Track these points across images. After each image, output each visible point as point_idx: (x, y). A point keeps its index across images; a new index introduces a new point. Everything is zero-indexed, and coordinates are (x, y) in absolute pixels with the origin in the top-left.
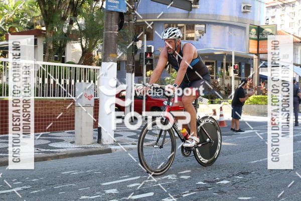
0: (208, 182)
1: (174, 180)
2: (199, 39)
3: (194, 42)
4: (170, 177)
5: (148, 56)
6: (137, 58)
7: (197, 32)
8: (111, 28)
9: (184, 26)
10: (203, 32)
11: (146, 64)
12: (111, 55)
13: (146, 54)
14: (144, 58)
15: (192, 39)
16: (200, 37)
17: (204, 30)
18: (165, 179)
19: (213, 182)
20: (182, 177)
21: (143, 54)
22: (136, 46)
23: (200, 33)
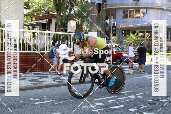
0: (155, 100)
1: (134, 98)
2: (143, 18)
3: (140, 19)
4: (131, 97)
5: (114, 28)
6: (107, 29)
7: (141, 14)
8: (94, 12)
9: (133, 11)
10: (145, 13)
11: (112, 32)
12: (93, 28)
13: (113, 27)
14: (112, 29)
15: (139, 17)
16: (143, 17)
17: (145, 12)
18: (129, 98)
19: (157, 100)
20: (138, 97)
21: (111, 27)
22: (106, 22)
23: (143, 14)
